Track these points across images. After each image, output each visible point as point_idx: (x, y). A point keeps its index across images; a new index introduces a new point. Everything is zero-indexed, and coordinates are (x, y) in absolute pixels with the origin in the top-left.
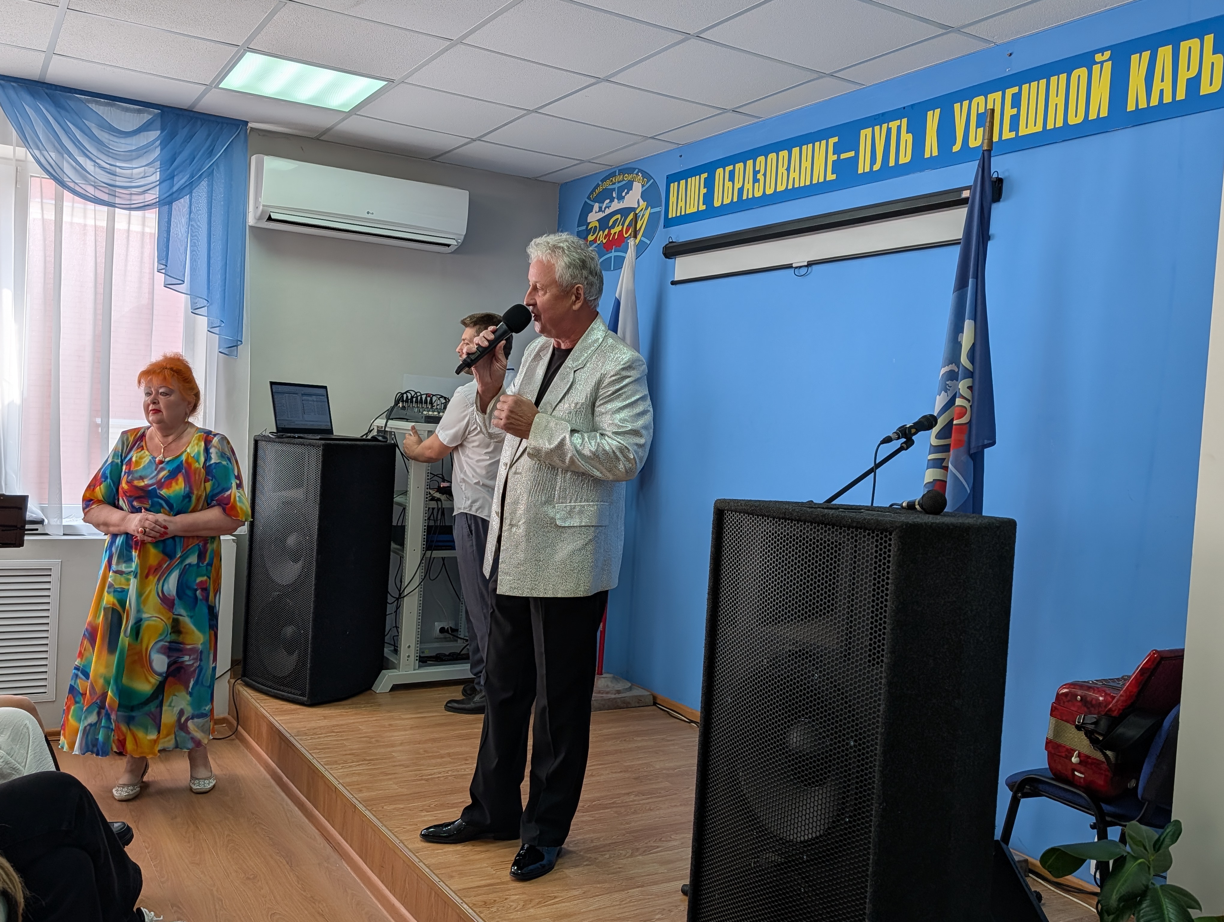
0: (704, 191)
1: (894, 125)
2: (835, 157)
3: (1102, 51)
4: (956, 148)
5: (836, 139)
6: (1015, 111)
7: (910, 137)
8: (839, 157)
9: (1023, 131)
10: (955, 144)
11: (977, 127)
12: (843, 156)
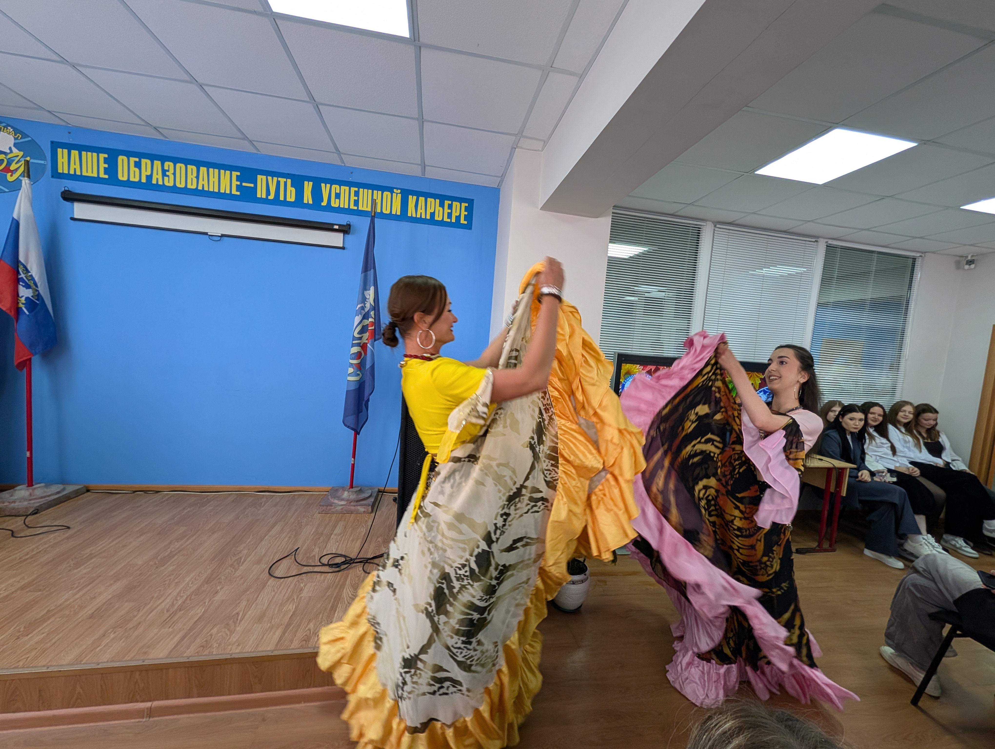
0: (103, 165)
1: (282, 180)
2: (238, 183)
3: (397, 189)
4: (324, 203)
5: (239, 174)
6: (356, 198)
7: (293, 190)
8: (241, 184)
9: (361, 208)
10: (323, 202)
11: (335, 198)
12: (244, 184)
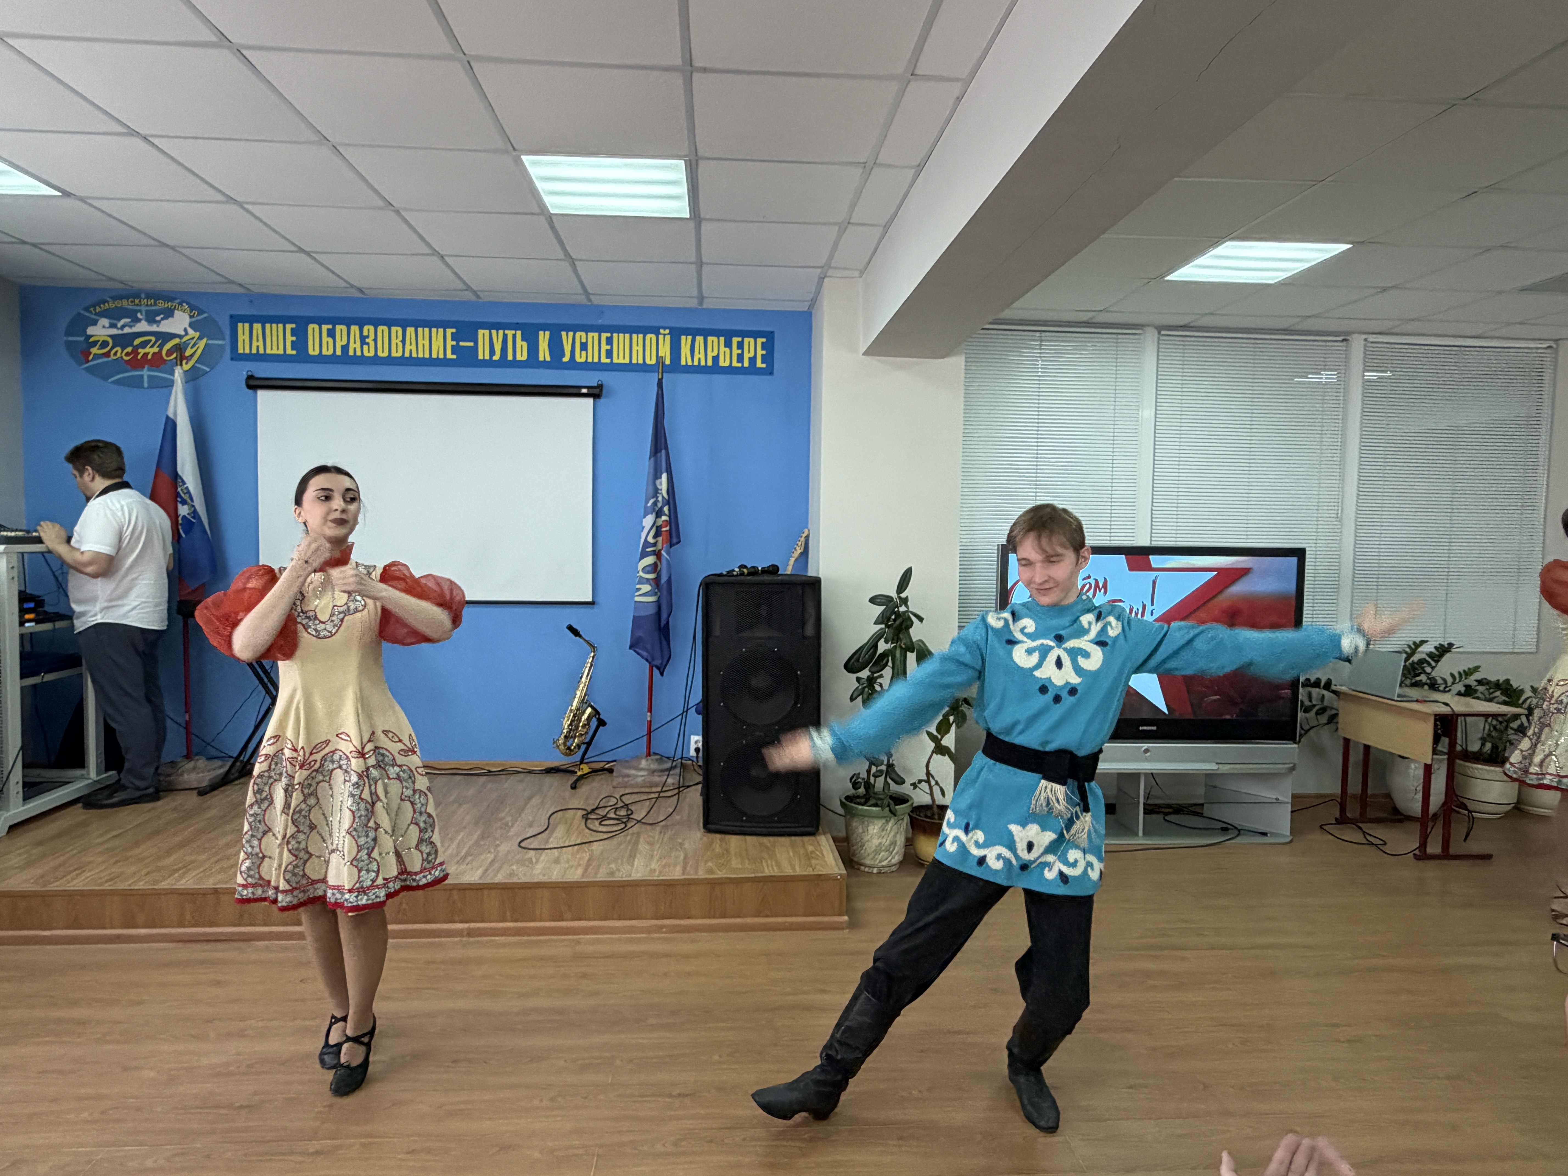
0: (290, 338)
1: (510, 333)
2: (454, 343)
3: (665, 328)
4: (566, 359)
5: (454, 331)
6: (609, 347)
7: (525, 344)
8: (458, 343)
9: (615, 360)
10: (564, 355)
11: (582, 350)
12: (462, 344)
